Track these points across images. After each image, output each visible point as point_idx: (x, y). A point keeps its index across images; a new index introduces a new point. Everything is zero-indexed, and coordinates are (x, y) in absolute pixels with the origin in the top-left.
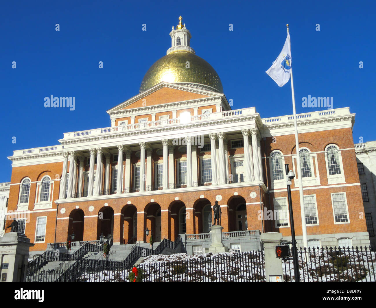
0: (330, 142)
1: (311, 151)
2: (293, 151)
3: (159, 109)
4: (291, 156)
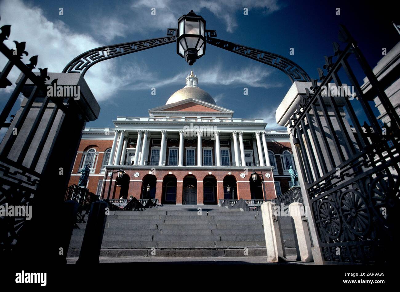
2: (281, 152)
3: (188, 115)
4: (280, 155)
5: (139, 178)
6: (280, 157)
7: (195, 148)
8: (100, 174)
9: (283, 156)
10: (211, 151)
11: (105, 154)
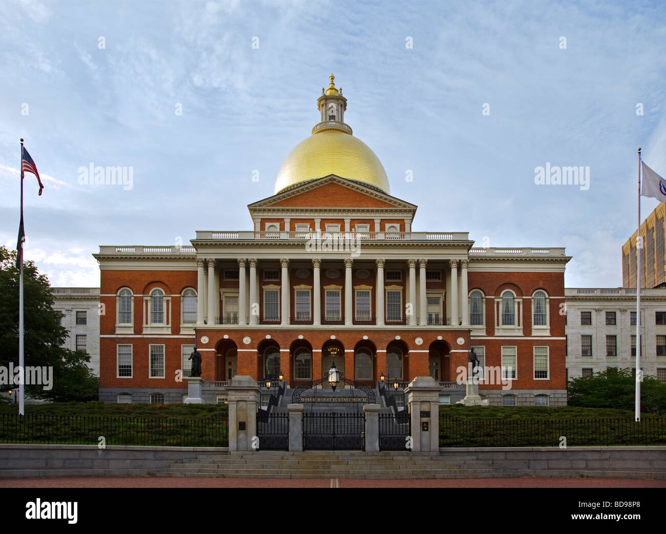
0: (539, 287)
1: (517, 296)
2: (497, 293)
3: (326, 214)
4: (494, 298)
5: (251, 346)
6: (494, 302)
7: (341, 287)
8: (181, 335)
9: (500, 300)
10: (368, 292)
11: (182, 298)
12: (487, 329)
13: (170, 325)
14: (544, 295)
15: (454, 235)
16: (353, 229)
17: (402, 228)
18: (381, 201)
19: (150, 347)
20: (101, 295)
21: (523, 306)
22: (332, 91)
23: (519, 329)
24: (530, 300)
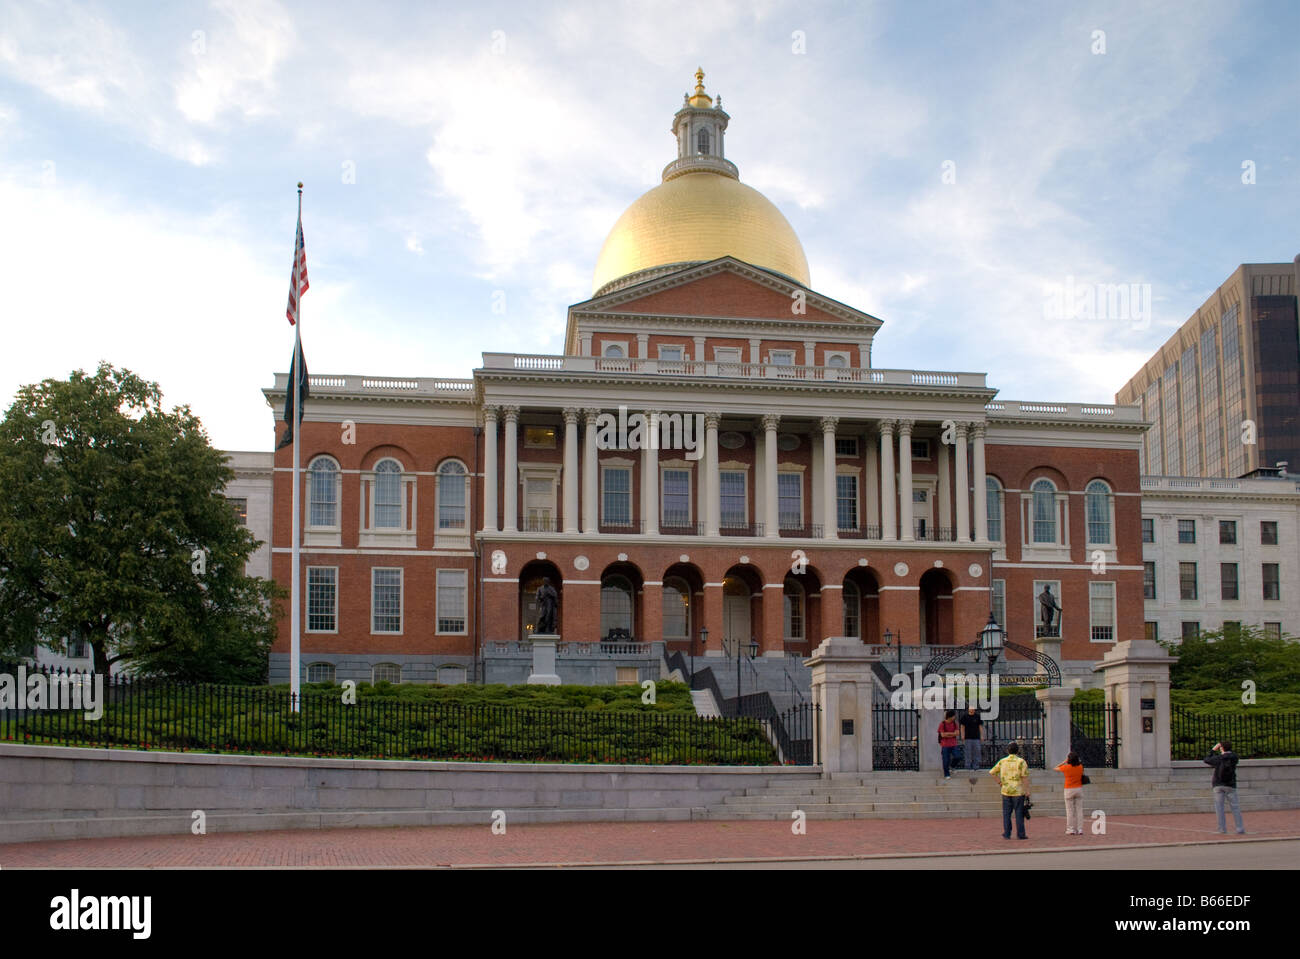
0: (1098, 474)
1: (1059, 488)
2: (1024, 484)
3: (715, 329)
4: (1019, 493)
5: (588, 574)
6: (1020, 499)
7: (748, 466)
8: (436, 550)
9: (1030, 496)
10: (798, 477)
11: (438, 479)
12: (1007, 549)
13: (414, 531)
14: (1105, 489)
15: (960, 377)
16: (766, 359)
17: (855, 361)
18: (817, 310)
19: (373, 572)
20: (276, 469)
21: (1070, 508)
22: (702, 99)
23: (1064, 550)
24: (1083, 496)
